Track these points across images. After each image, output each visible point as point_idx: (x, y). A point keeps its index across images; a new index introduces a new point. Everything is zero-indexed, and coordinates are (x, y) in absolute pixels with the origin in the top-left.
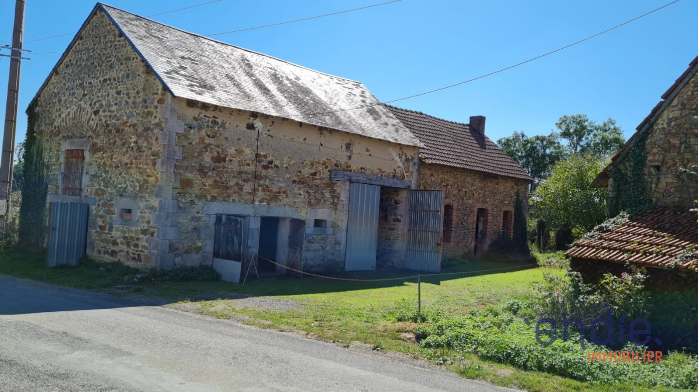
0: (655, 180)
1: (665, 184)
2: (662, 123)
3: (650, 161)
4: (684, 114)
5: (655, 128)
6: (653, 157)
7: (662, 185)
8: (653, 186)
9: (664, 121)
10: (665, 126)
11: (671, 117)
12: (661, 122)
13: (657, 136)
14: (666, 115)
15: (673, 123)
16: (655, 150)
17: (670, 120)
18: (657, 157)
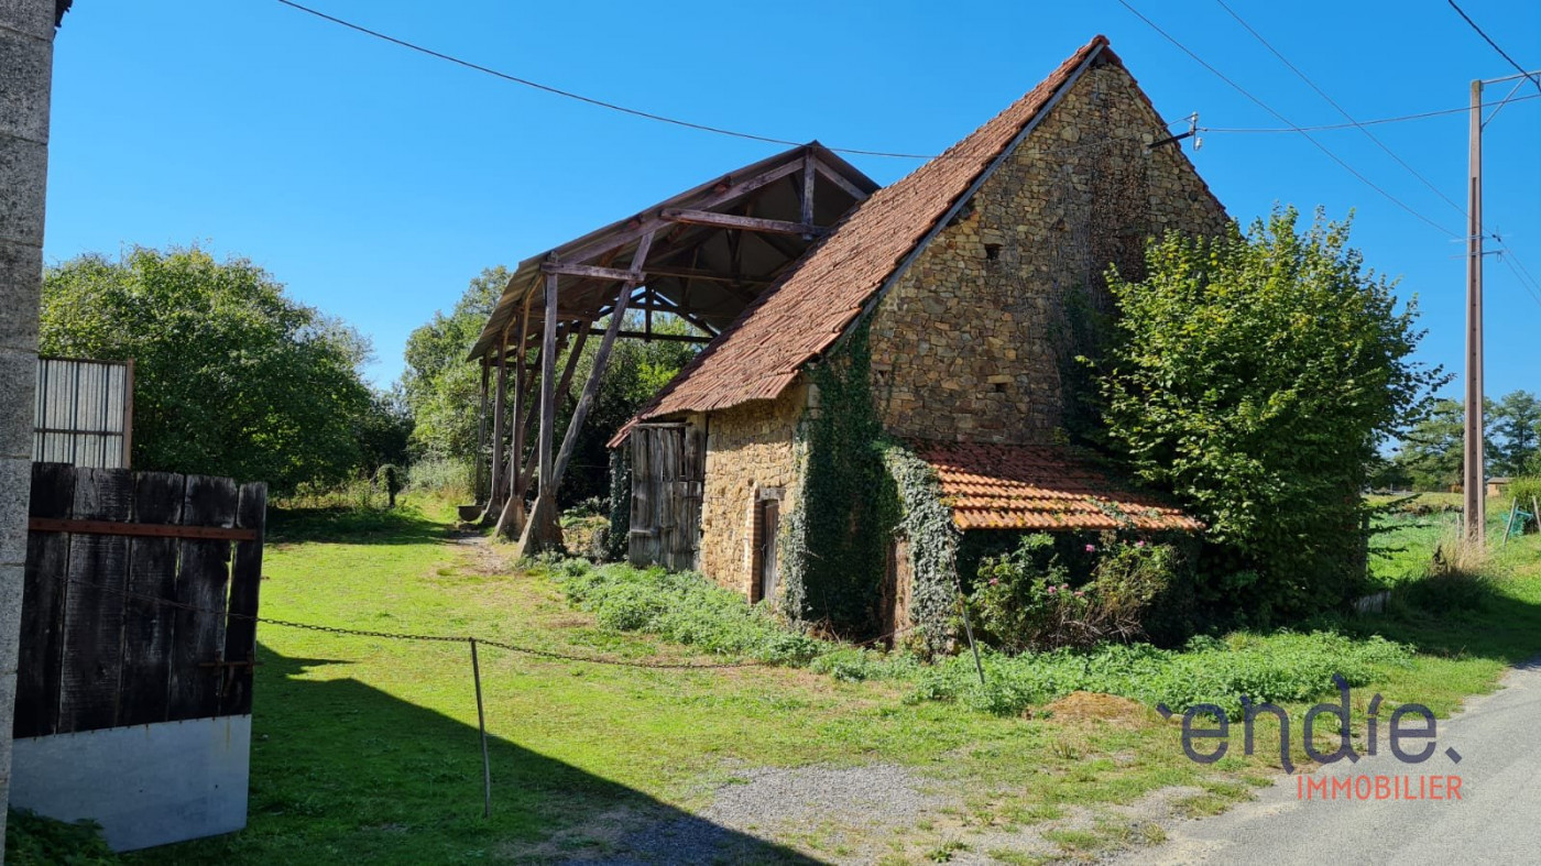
0: (885, 394)
1: (899, 402)
2: (890, 304)
3: (875, 362)
4: (920, 296)
5: (882, 308)
6: (880, 357)
7: (896, 404)
8: (884, 403)
9: (894, 300)
10: (895, 308)
11: (903, 295)
12: (889, 302)
13: (884, 324)
14: (897, 291)
15: (905, 306)
16: (883, 345)
17: (903, 300)
18: (886, 357)
